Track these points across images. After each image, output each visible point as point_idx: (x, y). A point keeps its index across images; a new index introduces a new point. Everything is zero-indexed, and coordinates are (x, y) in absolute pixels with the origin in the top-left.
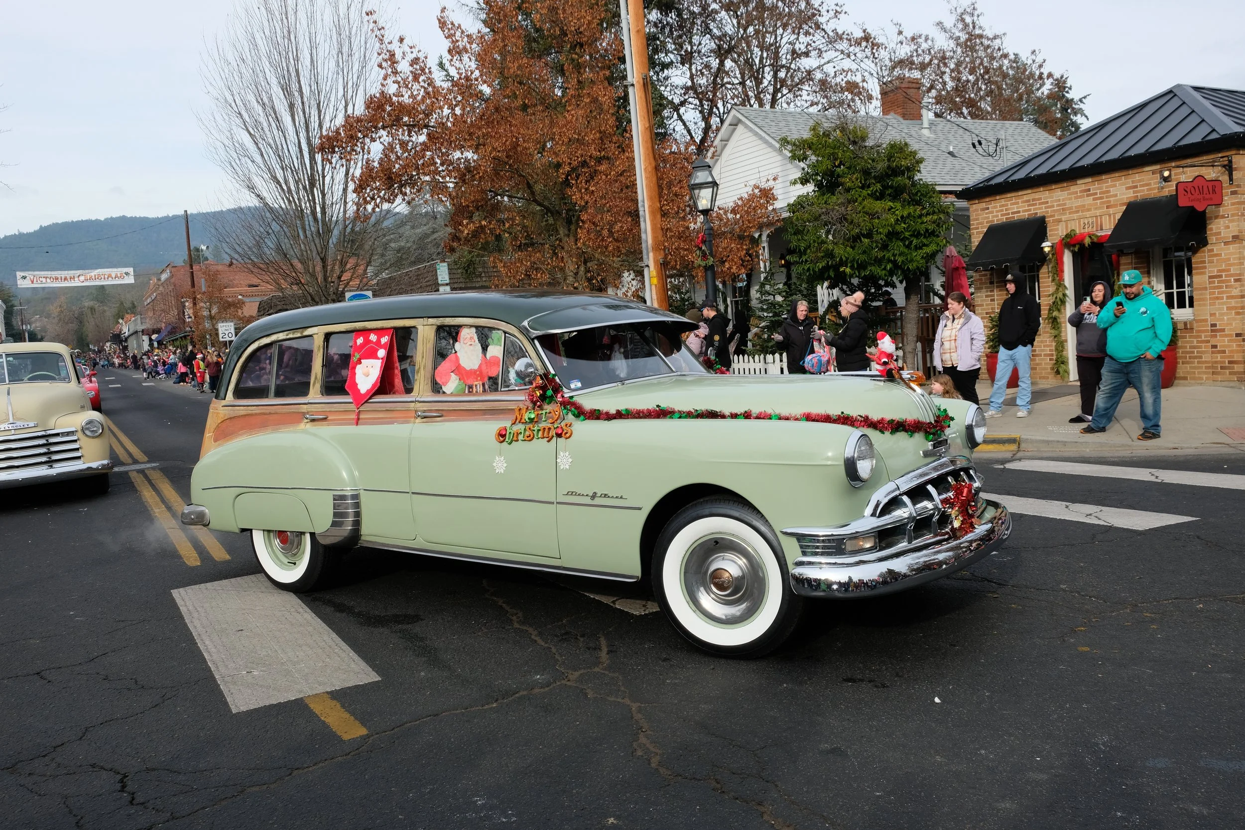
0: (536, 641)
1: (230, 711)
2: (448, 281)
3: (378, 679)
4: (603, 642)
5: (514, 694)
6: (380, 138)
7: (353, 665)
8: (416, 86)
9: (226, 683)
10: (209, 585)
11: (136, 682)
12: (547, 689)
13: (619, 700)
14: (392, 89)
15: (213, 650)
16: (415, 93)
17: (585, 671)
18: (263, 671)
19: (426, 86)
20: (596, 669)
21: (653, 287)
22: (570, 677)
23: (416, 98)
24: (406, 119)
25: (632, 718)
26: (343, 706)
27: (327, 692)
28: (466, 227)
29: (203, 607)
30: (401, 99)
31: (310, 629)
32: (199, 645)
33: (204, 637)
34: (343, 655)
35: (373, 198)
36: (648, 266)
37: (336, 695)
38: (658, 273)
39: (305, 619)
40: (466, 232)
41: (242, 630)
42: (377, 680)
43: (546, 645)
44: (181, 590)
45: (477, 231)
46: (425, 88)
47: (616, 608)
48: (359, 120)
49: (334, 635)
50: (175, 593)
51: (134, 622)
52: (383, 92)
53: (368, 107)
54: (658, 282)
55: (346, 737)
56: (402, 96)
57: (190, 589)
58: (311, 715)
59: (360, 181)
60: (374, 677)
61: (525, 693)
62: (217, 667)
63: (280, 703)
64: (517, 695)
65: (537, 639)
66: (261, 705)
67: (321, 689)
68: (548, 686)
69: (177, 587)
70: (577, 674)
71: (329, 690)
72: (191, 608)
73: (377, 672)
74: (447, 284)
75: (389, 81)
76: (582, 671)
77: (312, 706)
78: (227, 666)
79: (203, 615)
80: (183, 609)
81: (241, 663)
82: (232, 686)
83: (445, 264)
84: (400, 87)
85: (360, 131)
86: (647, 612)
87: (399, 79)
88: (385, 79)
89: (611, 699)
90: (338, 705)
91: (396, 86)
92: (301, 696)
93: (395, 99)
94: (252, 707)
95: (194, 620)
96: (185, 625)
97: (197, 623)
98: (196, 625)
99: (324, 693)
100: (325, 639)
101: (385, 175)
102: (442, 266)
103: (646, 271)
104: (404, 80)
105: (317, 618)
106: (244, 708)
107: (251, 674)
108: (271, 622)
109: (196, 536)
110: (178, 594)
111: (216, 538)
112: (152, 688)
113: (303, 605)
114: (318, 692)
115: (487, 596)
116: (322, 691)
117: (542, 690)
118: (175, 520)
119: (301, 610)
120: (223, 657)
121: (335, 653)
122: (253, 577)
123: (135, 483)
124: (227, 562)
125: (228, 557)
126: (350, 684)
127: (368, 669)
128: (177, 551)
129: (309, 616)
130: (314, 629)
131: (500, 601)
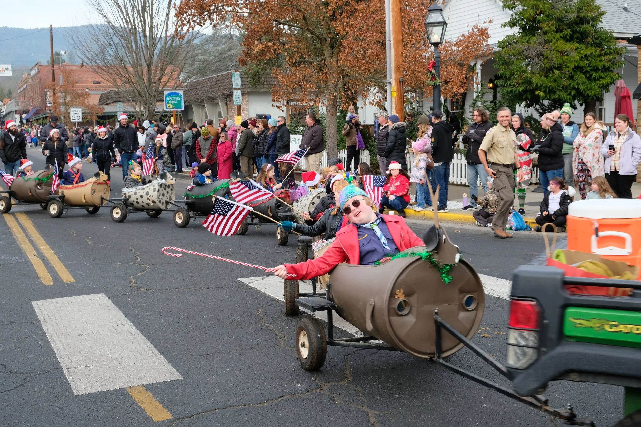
1: (72, 393)
2: (240, 86)
3: (181, 378)
5: (281, 397)
7: (162, 367)
9: (70, 373)
10: (59, 300)
11: (5, 367)
12: (305, 395)
13: (360, 407)
15: (61, 348)
17: (334, 384)
18: (97, 366)
20: (343, 383)
21: (393, 99)
22: (323, 387)
25: (369, 421)
26: (155, 397)
27: (143, 385)
28: (257, 47)
29: (54, 316)
31: (132, 337)
32: (51, 343)
33: (55, 338)
34: (155, 359)
35: (188, 22)
36: (390, 83)
37: (150, 388)
38: (397, 88)
39: (128, 330)
40: (256, 50)
41: (82, 335)
42: (179, 378)
44: (39, 302)
45: (263, 50)
49: (149, 343)
50: (34, 304)
51: (5, 324)
54: (397, 96)
55: (156, 420)
57: (44, 302)
58: (132, 402)
59: (180, 8)
60: (177, 376)
61: (289, 396)
62: (64, 361)
63: (109, 391)
64: (283, 398)
66: (95, 391)
67: (138, 383)
68: (306, 393)
69: (36, 300)
70: (328, 385)
71: (144, 383)
72: (46, 316)
73: (179, 373)
74: (239, 89)
76: (332, 384)
77: (132, 395)
78: (70, 361)
79: (54, 321)
80: (40, 317)
81: (81, 359)
82: (74, 376)
83: (239, 74)
89: (354, 406)
90: (151, 396)
92: (124, 387)
94: (88, 392)
95: (47, 325)
96: (42, 328)
97: (49, 327)
98: (49, 329)
99: (140, 385)
100: (142, 345)
101: (199, 5)
102: (237, 75)
103: (388, 86)
105: (136, 330)
106: (82, 393)
107: (88, 367)
108: (103, 330)
109: (50, 263)
110: (37, 305)
111: (65, 266)
112: (16, 373)
113: (126, 319)
114: (137, 385)
115: (261, 322)
116: (139, 384)
117: (302, 396)
118: (36, 251)
119: (125, 323)
120: (68, 353)
121: (149, 356)
122: (90, 296)
123: (8, 222)
124: (71, 284)
125: (73, 280)
126: (160, 380)
127: (173, 370)
128: (36, 273)
129: (130, 327)
130: (135, 337)
131: (271, 327)
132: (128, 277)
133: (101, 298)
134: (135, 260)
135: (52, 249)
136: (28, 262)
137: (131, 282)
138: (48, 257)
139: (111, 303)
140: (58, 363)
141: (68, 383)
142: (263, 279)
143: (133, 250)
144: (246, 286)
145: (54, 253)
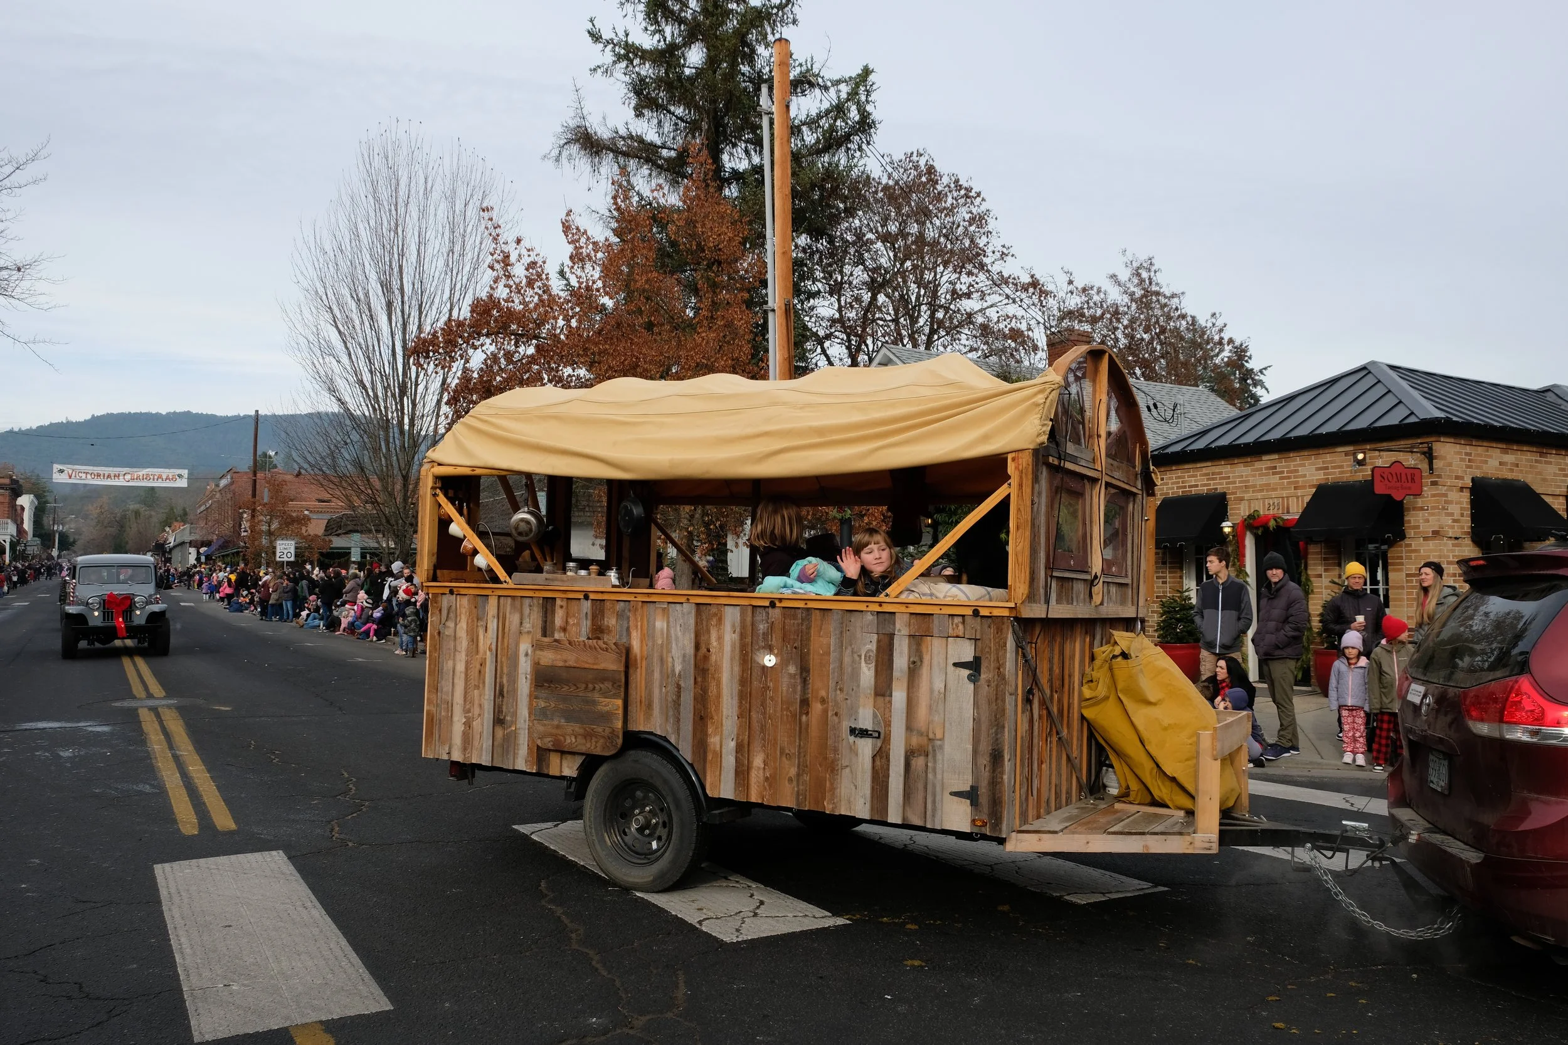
0: (597, 969)
1: (192, 1037)
3: (389, 1007)
4: (681, 978)
5: (560, 1042)
6: (482, 345)
7: (361, 987)
8: (530, 292)
9: (194, 998)
10: (202, 861)
11: (81, 987)
12: (603, 1038)
14: (502, 292)
15: (188, 951)
16: (527, 300)
17: (654, 1016)
18: (244, 985)
19: (540, 292)
20: (669, 1015)
22: (634, 1022)
23: (527, 306)
24: (514, 327)
26: (338, 1043)
27: (321, 1022)
29: (188, 890)
30: (510, 304)
31: (316, 931)
32: (172, 942)
33: (181, 933)
34: (350, 971)
37: (330, 1026)
39: (312, 918)
41: (230, 926)
42: (387, 1009)
43: (609, 976)
44: (167, 866)
46: (540, 296)
47: (702, 931)
48: (460, 324)
49: (344, 942)
50: (158, 869)
51: (99, 905)
52: (491, 295)
53: (472, 311)
56: (513, 301)
57: (176, 865)
59: (455, 391)
60: (385, 1005)
61: (574, 1041)
62: (188, 976)
63: (257, 1032)
65: (598, 966)
66: (233, 1033)
67: (313, 1017)
68: (604, 1035)
69: (162, 862)
70: (644, 1019)
71: (324, 1018)
72: (173, 890)
73: (389, 998)
75: (501, 285)
76: (648, 1017)
77: (298, 1040)
78: (200, 975)
79: (186, 901)
80: (163, 893)
81: (219, 972)
82: (200, 1004)
84: (511, 292)
85: (461, 337)
86: (740, 940)
87: (511, 283)
88: (495, 282)
90: (332, 1041)
91: (508, 290)
92: (286, 1025)
93: (503, 303)
94: (220, 1036)
95: (172, 907)
96: (162, 913)
97: (176, 913)
98: (174, 914)
99: (316, 1022)
100: (332, 946)
101: (484, 387)
104: (517, 285)
105: (327, 917)
106: (209, 1037)
107: (229, 988)
108: (268, 918)
109: (201, 796)
110: (162, 871)
111: (224, 801)
112: (98, 999)
113: (313, 897)
114: (308, 1021)
115: (543, 903)
116: (315, 1020)
117: (597, 1040)
118: (180, 773)
119: (309, 904)
120: (199, 961)
121: (341, 967)
122: (257, 855)
123: (143, 723)
124: (231, 833)
125: (233, 826)
126: (352, 1012)
127: (378, 991)
128: (173, 813)
129: (317, 913)
130: (321, 931)
131: (559, 911)
132: (329, 822)
133: (278, 858)
134: (345, 793)
135: (209, 771)
136: (162, 792)
137: (332, 830)
138: (199, 785)
139: (292, 868)
140: (179, 980)
141: (187, 1018)
142: (555, 826)
143: (346, 775)
144: (526, 838)
145: (211, 777)
